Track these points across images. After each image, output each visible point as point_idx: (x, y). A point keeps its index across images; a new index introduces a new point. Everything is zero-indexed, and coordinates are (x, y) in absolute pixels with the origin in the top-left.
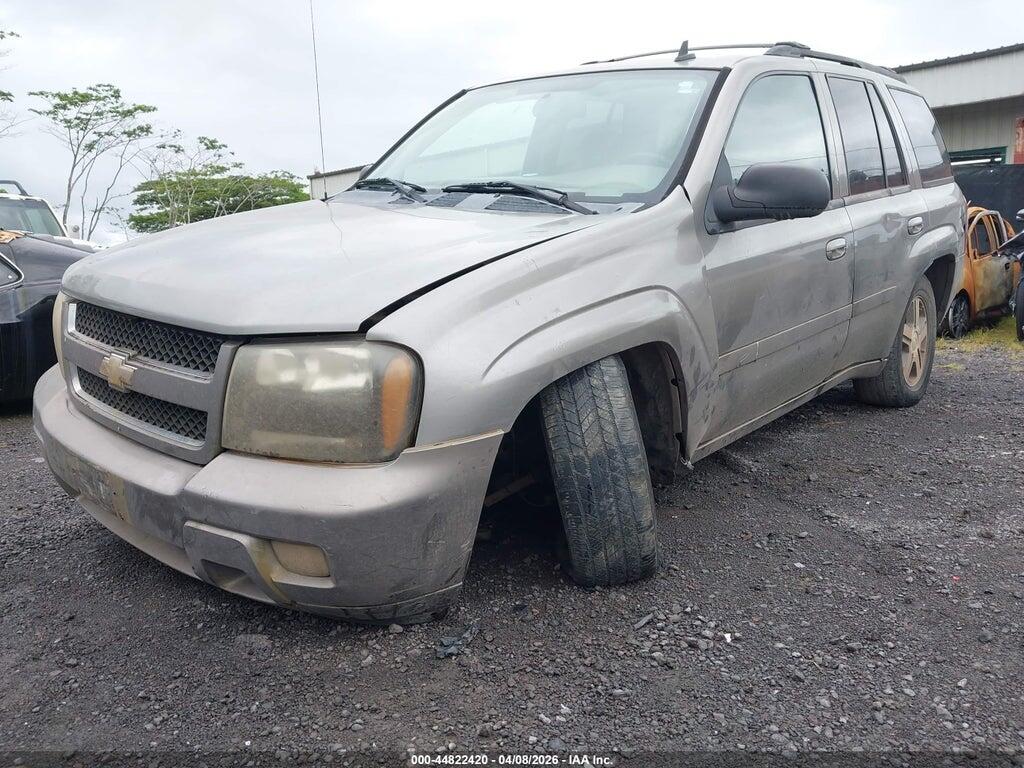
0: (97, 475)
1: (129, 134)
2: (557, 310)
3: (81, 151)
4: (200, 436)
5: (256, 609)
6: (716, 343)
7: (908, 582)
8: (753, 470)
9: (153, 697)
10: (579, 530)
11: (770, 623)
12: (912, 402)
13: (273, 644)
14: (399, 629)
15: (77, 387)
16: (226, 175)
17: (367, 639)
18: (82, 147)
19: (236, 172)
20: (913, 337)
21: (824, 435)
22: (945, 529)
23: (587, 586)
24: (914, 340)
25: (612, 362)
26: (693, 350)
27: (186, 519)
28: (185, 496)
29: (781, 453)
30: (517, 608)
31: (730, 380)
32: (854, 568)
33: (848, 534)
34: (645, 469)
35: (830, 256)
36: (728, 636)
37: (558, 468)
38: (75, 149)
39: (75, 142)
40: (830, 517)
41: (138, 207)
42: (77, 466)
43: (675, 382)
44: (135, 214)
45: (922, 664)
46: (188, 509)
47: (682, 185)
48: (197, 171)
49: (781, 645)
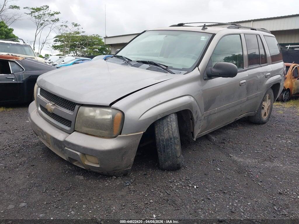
0: (43, 133)
1: (53, 21)
2: (160, 101)
3: (39, 25)
4: (70, 126)
5: (81, 169)
6: (204, 109)
7: (245, 176)
8: (214, 140)
9: (55, 189)
10: (161, 157)
11: (207, 184)
12: (264, 123)
13: (84, 178)
14: (115, 177)
15: (40, 109)
16: (80, 35)
17: (107, 179)
18: (40, 24)
19: (83, 34)
20: (266, 105)
21: (237, 131)
22: (260, 162)
23: (163, 170)
24: (266, 106)
25: (174, 115)
26: (196, 112)
27: (65, 147)
28: (65, 141)
29: (223, 136)
30: (145, 174)
31: (207, 118)
32: (232, 171)
33: (234, 162)
34: (180, 143)
35: (241, 85)
36: (195, 187)
37: (157, 141)
38: (38, 25)
39: (37, 23)
40: (230, 156)
41: (55, 43)
42: (39, 130)
43: (191, 119)
44: (54, 45)
45: (241, 198)
46: (66, 145)
47: (198, 67)
48: (72, 33)
49: (207, 190)
